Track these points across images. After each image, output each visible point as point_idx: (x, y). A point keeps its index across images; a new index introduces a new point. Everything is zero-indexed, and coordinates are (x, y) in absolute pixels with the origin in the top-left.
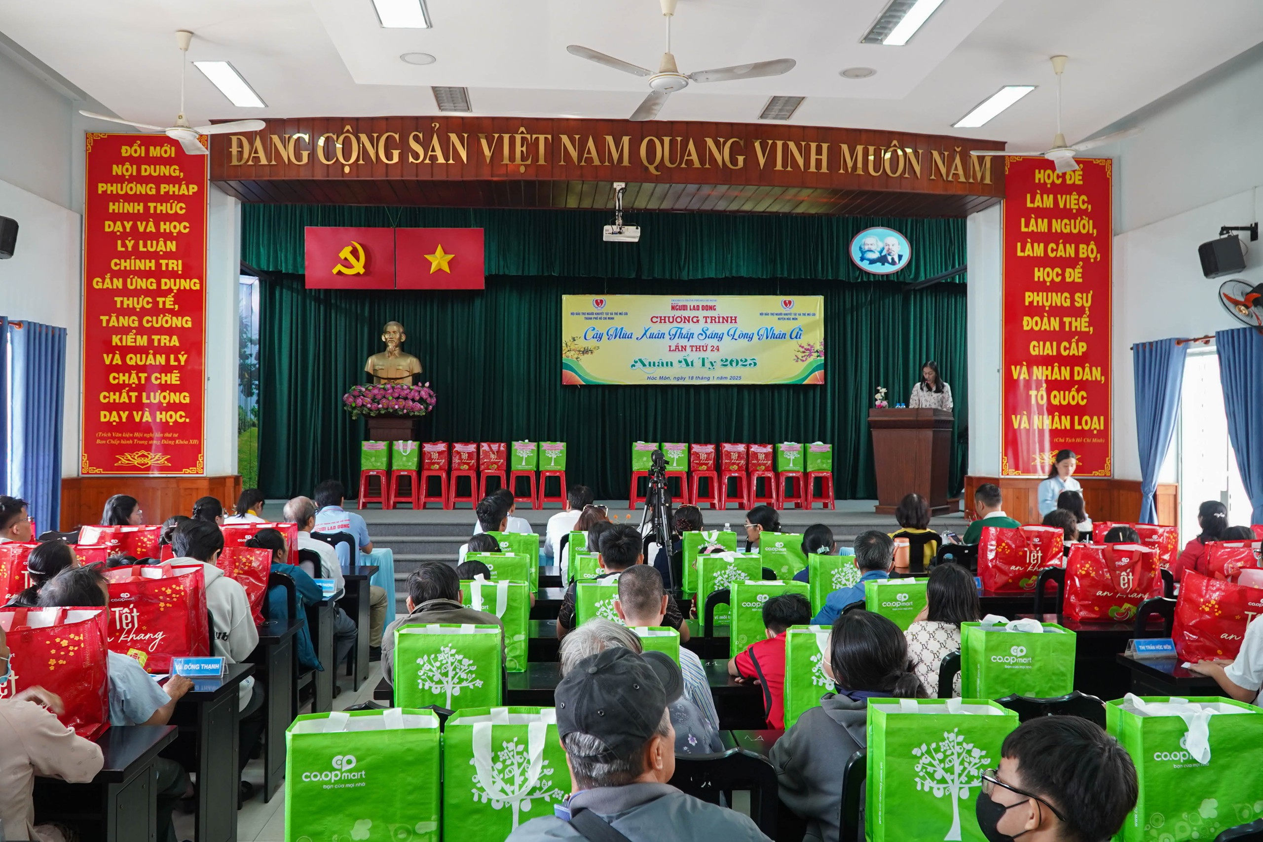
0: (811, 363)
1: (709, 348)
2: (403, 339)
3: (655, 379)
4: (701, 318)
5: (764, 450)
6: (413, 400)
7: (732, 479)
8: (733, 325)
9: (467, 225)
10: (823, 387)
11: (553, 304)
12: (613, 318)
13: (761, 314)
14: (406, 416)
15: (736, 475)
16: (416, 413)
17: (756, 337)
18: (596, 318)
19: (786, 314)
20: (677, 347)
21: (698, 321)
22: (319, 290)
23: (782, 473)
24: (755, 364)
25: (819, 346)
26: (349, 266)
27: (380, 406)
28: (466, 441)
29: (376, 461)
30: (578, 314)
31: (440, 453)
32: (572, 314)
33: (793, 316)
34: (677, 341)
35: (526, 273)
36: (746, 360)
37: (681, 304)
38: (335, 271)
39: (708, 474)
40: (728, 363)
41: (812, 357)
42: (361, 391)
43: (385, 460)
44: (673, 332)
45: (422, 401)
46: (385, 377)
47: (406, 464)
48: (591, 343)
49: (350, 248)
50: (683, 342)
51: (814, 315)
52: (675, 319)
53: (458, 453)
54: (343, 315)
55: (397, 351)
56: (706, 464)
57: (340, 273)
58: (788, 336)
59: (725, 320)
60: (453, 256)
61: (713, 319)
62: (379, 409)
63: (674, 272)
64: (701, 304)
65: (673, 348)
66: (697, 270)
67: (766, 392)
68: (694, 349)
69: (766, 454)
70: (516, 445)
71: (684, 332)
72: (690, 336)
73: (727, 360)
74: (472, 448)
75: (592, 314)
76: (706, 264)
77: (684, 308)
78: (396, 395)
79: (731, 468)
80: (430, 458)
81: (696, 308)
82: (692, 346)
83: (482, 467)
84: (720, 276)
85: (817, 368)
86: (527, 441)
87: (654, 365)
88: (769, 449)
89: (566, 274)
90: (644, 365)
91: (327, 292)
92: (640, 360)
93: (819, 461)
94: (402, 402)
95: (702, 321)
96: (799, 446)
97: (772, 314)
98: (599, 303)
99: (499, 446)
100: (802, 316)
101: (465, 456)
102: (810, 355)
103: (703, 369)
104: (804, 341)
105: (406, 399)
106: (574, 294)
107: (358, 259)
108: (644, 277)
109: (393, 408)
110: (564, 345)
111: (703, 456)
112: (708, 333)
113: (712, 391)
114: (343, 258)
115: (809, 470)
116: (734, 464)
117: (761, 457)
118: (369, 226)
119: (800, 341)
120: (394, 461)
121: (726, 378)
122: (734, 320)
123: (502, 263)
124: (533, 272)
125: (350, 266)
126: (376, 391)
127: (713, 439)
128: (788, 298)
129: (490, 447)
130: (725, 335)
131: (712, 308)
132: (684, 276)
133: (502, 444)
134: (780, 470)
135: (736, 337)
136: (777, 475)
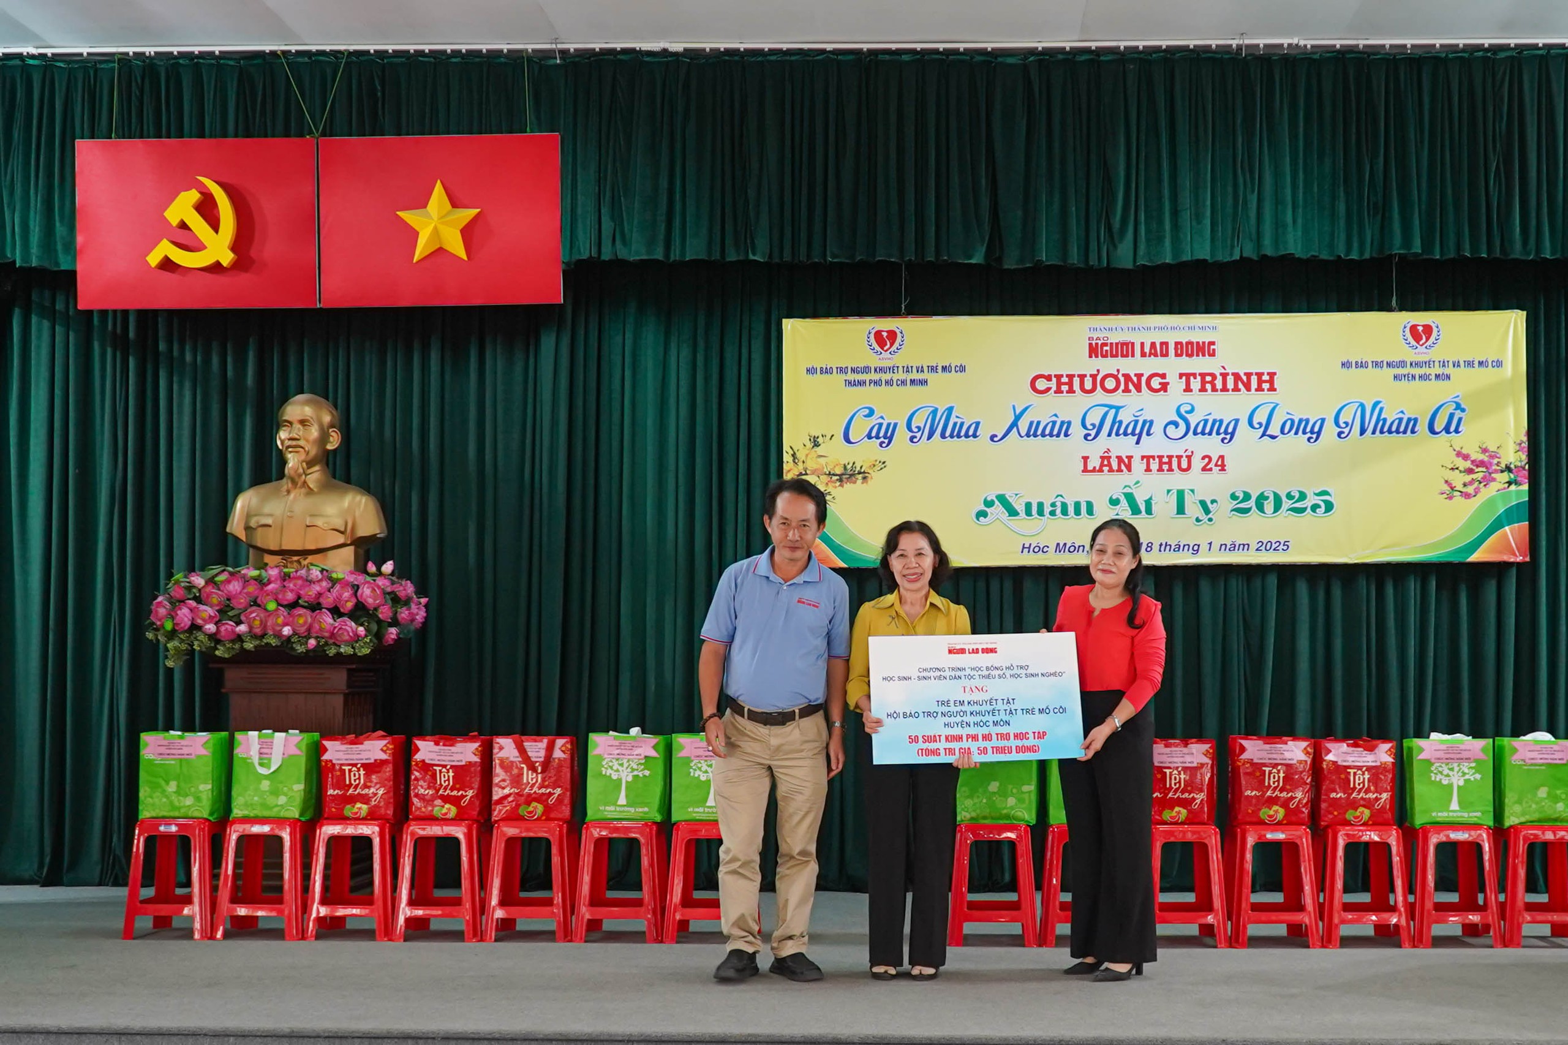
0: (1490, 503)
1: (1197, 463)
2: (334, 442)
3: (1043, 550)
4: (1172, 378)
5: (1368, 759)
6: (336, 612)
7: (1265, 848)
8: (1266, 397)
9: (512, 124)
10: (1526, 572)
11: (757, 346)
12: (923, 382)
13: (1346, 365)
14: (318, 659)
15: (1281, 836)
16: (345, 649)
17: (1330, 431)
18: (877, 383)
19: (1417, 364)
20: (1105, 459)
21: (1164, 387)
22: (125, 313)
23: (1425, 831)
24: (1329, 507)
25: (1514, 455)
26: (189, 243)
27: (243, 628)
28: (446, 733)
29: (178, 792)
30: (827, 371)
31: (371, 768)
32: (810, 371)
33: (1438, 370)
34: (1104, 443)
35: (675, 256)
36: (1303, 496)
37: (1114, 338)
38: (154, 259)
39: (1189, 834)
40: (1252, 503)
41: (1494, 487)
42: (190, 587)
43: (206, 789)
44: (1094, 418)
45: (360, 612)
46: (273, 547)
47: (271, 800)
48: (864, 453)
49: (194, 196)
50: (1123, 446)
51: (1499, 364)
52: (1098, 382)
53: (426, 767)
54: (187, 385)
55: (315, 476)
56: (1185, 803)
57: (167, 264)
58: (1422, 426)
59: (1242, 382)
60: (478, 210)
61: (1207, 381)
62: (239, 638)
63: (1093, 245)
64: (1172, 338)
65: (1094, 463)
66: (1160, 239)
67: (1362, 582)
68: (1154, 465)
69: (1375, 772)
70: (600, 744)
71: (1126, 417)
72: (1141, 430)
73: (1247, 497)
74: (466, 752)
75: (866, 370)
76: (1186, 216)
77: (1124, 350)
78: (290, 596)
79: (1265, 813)
80: (341, 784)
81: (1159, 350)
82: (1147, 458)
83: (498, 812)
84: (1223, 257)
85: (1509, 516)
86: (635, 731)
87: (1041, 512)
88: (1383, 754)
89: (787, 257)
90: (1013, 512)
91: (147, 317)
92: (1002, 499)
93: (1543, 793)
94: (303, 617)
95: (1176, 386)
96: (1480, 746)
97: (1377, 364)
98: (885, 340)
99: (550, 748)
100: (1463, 370)
101: (446, 778)
102: (1487, 480)
103: (1181, 520)
104: (1470, 440)
105: (315, 607)
106: (815, 315)
107: (215, 225)
108: (1010, 264)
109: (278, 635)
110: (787, 458)
111: (1176, 778)
112: (1193, 420)
113: (1205, 586)
114: (174, 222)
115: (1510, 821)
116: (1272, 801)
117: (1360, 779)
118: (248, 135)
119: (1457, 440)
120: (234, 793)
121: (1246, 546)
122: (1267, 382)
123: (607, 225)
124: (694, 249)
125: (192, 245)
126: (235, 587)
127: (1211, 722)
128: (1421, 318)
129: (522, 751)
130: (1243, 424)
131: (1204, 349)
132: (1124, 257)
133: (560, 742)
134: (1419, 821)
135: (1274, 430)
136: (1412, 837)
